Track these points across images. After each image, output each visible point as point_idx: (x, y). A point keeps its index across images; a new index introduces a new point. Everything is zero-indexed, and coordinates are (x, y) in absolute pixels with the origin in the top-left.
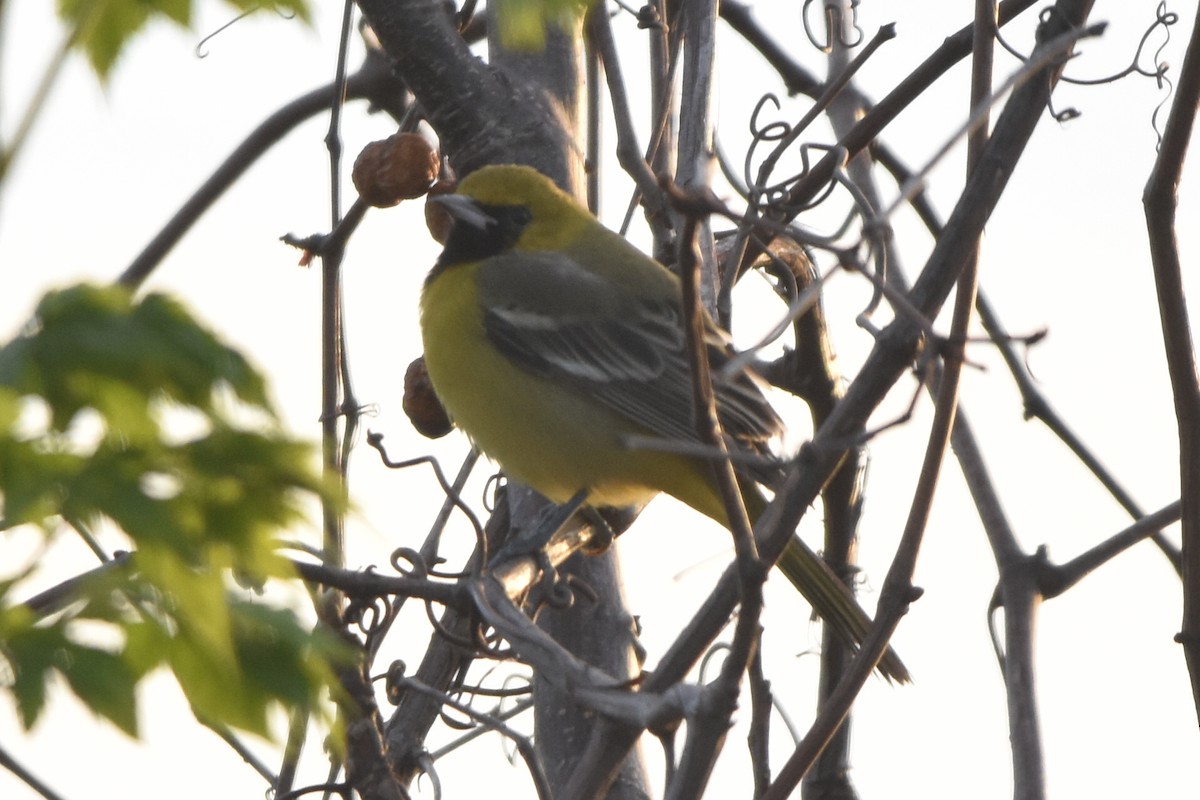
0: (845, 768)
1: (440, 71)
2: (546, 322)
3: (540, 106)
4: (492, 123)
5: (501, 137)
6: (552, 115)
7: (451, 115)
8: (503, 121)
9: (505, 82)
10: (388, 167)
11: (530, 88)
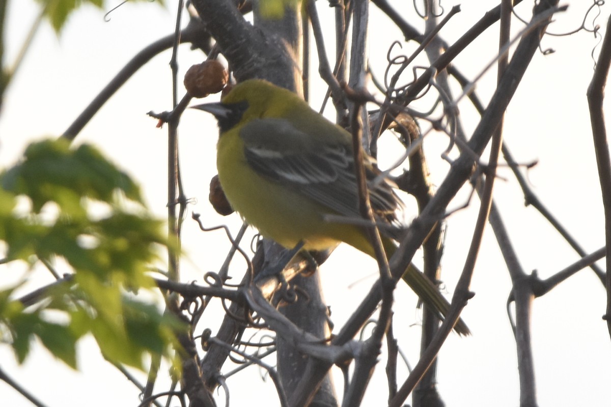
0: (434, 383)
1: (229, 28)
2: (277, 155)
3: (279, 47)
4: (255, 55)
5: (259, 62)
6: (286, 51)
7: (235, 51)
8: (261, 54)
9: (262, 34)
10: (201, 78)
11: (275, 37)
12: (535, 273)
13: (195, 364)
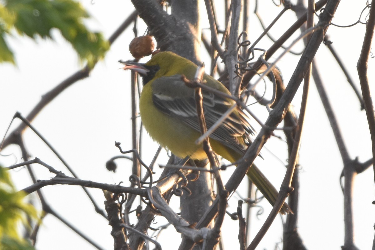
0: (296, 228)
1: (154, 17)
2: (169, 98)
3: (185, 27)
4: (170, 33)
5: (173, 37)
6: (190, 30)
7: (157, 31)
8: (174, 32)
9: (175, 20)
10: (138, 47)
11: (183, 21)
12: (357, 159)
13: (123, 233)
